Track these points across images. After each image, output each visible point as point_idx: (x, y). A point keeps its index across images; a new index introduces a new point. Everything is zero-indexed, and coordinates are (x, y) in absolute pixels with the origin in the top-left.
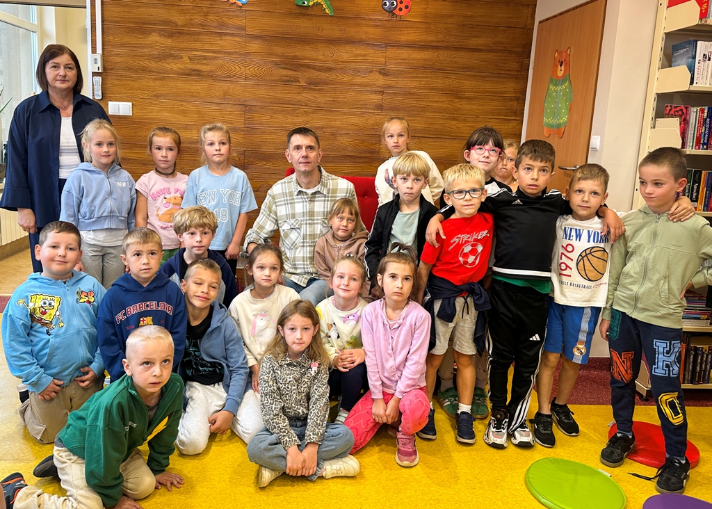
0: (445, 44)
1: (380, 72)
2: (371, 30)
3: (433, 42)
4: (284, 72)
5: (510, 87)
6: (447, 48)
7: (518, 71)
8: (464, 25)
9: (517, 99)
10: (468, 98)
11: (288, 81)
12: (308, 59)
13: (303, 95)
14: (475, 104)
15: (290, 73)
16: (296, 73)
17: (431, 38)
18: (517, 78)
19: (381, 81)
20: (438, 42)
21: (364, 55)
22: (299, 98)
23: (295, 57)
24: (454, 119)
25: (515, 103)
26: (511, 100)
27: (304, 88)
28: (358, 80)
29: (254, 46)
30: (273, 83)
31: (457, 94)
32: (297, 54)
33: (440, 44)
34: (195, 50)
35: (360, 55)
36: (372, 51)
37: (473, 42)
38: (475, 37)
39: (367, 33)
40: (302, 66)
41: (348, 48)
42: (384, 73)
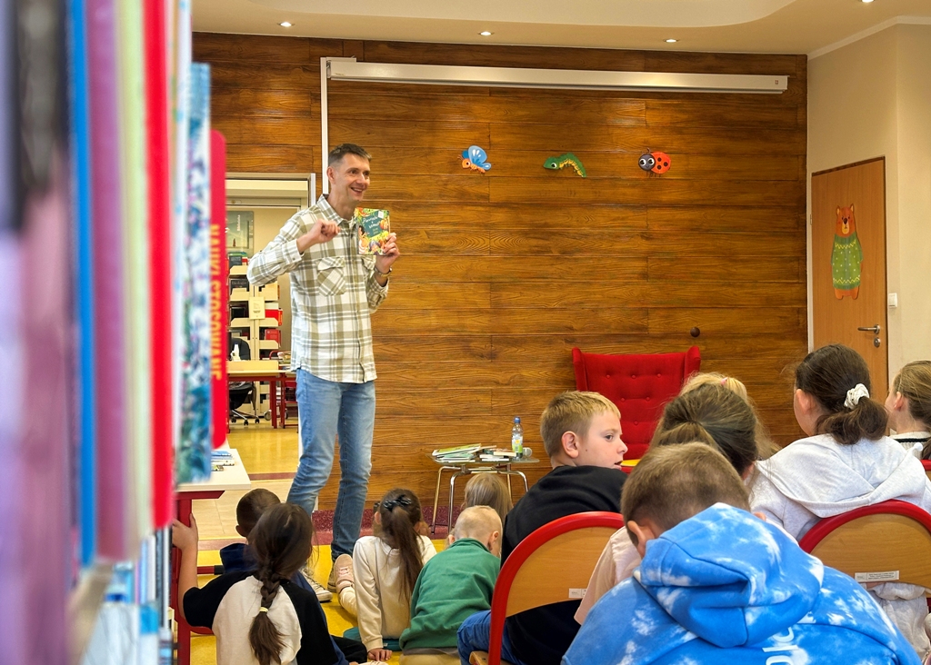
0: (712, 202)
1: (642, 236)
2: (629, 191)
3: (698, 200)
4: (534, 242)
5: (788, 246)
6: (713, 206)
7: (794, 228)
8: (730, 181)
9: (798, 259)
10: (742, 261)
11: (538, 252)
12: (561, 225)
13: (557, 266)
14: (751, 268)
15: (541, 242)
16: (547, 242)
17: (696, 196)
18: (794, 236)
19: (644, 246)
20: (703, 200)
21: (623, 219)
22: (552, 270)
23: (546, 225)
24: (730, 285)
25: (795, 264)
26: (791, 261)
27: (558, 258)
28: (618, 247)
29: (499, 216)
30: (522, 255)
31: (730, 256)
32: (548, 221)
33: (705, 202)
34: (434, 223)
35: (618, 218)
36: (631, 214)
37: (742, 198)
38: (742, 193)
39: (624, 194)
40: (553, 234)
41: (605, 211)
42: (647, 236)
